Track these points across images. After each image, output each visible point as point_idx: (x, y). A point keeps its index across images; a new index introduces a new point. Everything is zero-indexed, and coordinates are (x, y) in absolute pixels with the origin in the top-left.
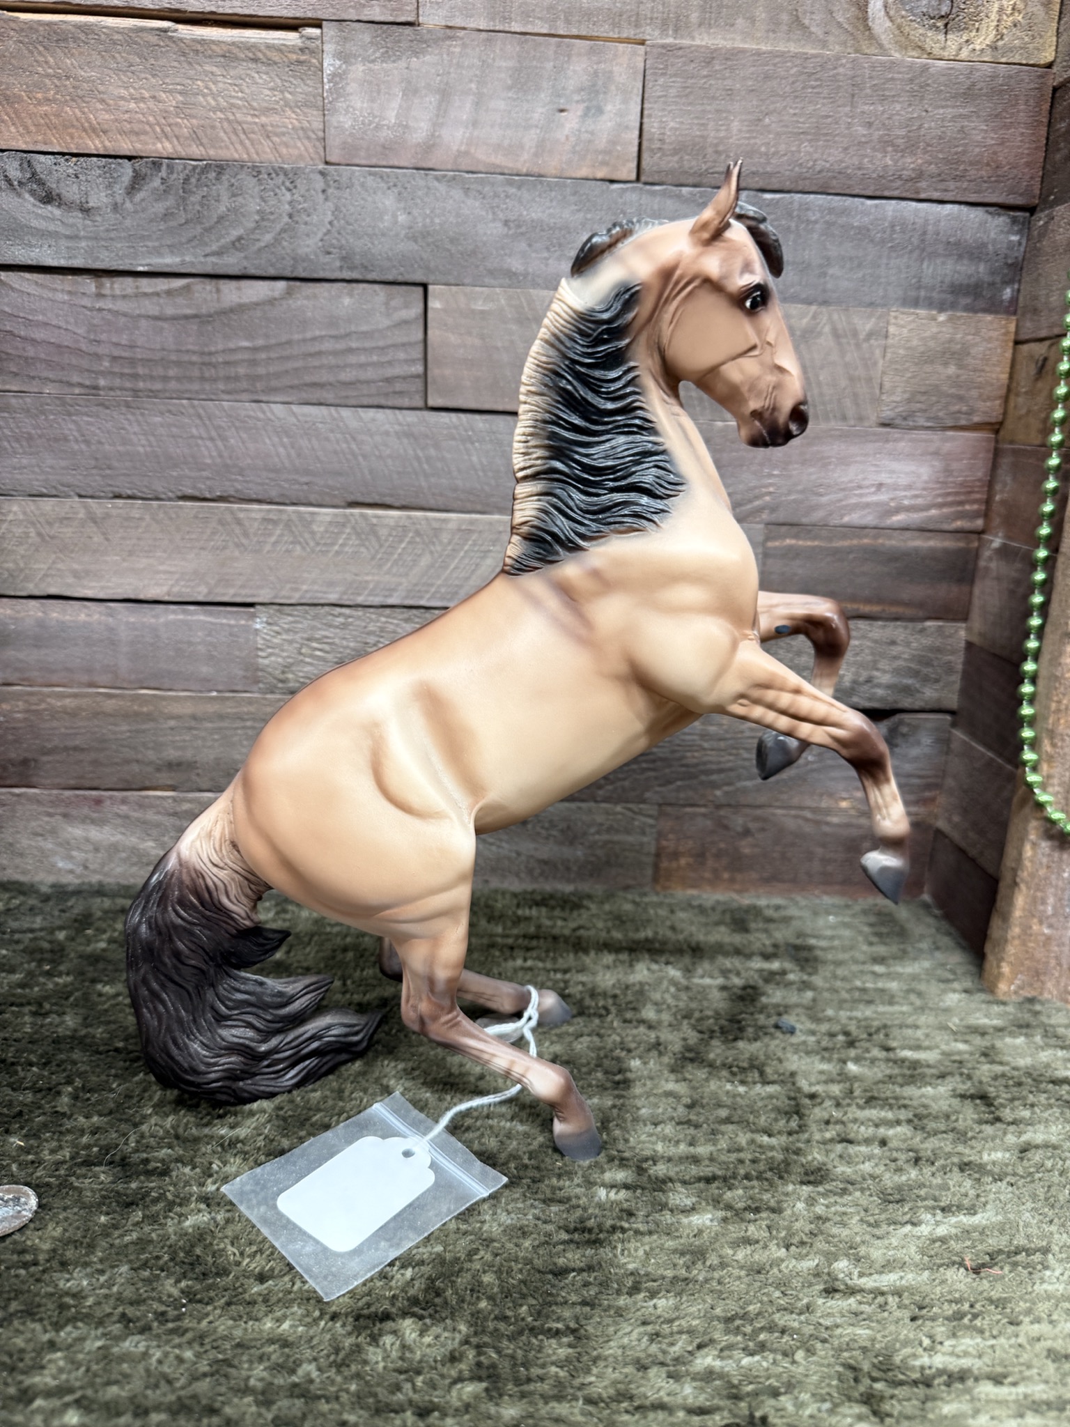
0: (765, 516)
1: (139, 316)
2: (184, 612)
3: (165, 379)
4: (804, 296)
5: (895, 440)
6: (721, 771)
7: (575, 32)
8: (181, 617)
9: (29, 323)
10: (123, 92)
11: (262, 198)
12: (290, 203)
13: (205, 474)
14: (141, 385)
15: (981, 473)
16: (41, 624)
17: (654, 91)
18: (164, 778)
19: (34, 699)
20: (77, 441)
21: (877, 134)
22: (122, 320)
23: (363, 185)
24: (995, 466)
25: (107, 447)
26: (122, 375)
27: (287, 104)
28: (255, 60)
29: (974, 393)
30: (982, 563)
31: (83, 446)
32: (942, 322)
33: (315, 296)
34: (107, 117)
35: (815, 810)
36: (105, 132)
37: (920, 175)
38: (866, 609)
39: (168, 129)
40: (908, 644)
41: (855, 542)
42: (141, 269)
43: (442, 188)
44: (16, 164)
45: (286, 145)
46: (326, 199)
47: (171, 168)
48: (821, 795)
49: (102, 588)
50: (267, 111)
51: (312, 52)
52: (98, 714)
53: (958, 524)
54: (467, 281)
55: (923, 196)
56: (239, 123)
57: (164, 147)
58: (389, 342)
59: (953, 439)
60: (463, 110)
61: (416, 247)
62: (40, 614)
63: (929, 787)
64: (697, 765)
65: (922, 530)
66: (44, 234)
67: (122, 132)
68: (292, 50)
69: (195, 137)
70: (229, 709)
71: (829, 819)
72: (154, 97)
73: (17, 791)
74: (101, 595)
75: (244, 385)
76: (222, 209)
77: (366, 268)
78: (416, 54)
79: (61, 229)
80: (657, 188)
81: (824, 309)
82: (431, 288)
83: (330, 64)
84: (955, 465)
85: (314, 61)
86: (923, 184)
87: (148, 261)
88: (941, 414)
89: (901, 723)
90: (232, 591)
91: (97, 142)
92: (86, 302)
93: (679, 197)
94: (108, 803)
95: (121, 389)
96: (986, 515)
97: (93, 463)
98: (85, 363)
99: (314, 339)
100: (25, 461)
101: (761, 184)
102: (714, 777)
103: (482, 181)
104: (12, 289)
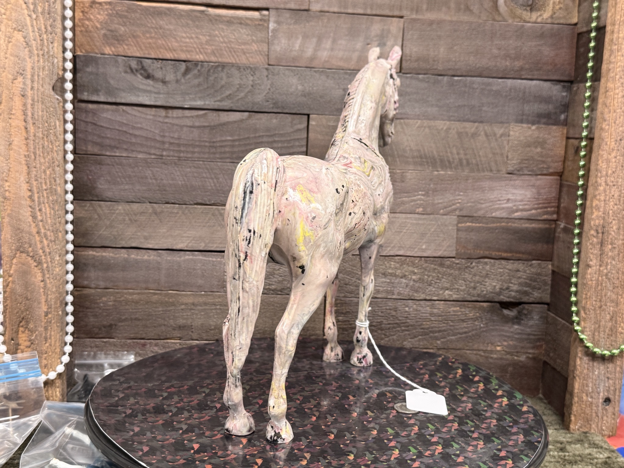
0: (457, 213)
1: (184, 126)
2: (193, 255)
3: (193, 153)
4: (472, 119)
5: (515, 180)
6: (440, 331)
7: (374, 13)
8: (191, 257)
9: (134, 128)
10: (184, 35)
11: (241, 79)
12: (253, 81)
13: (208, 193)
14: (182, 155)
15: (554, 194)
16: (126, 260)
17: (408, 36)
18: (177, 334)
19: (119, 296)
20: (151, 179)
21: (503, 53)
22: (175, 127)
23: (284, 74)
24: (560, 191)
25: (165, 182)
26: (173, 151)
27: (253, 41)
28: (241, 23)
29: (549, 160)
30: (557, 235)
31: (154, 181)
32: (534, 130)
33: (261, 119)
34: (176, 44)
35: (485, 351)
36: (175, 50)
37: (522, 69)
38: (504, 255)
39: (202, 50)
40: (525, 272)
41: (498, 224)
42: (186, 106)
43: (317, 75)
44: (135, 62)
45: (252, 57)
46: (268, 79)
47: (202, 66)
48: (488, 344)
49: (157, 244)
50: (244, 44)
51: (265, 21)
52: (148, 302)
53: (545, 217)
54: (327, 113)
55: (523, 77)
56: (233, 48)
57: (200, 57)
58: (292, 138)
59: (540, 179)
60: (328, 44)
61: (305, 99)
62: (126, 256)
63: (539, 340)
64: (429, 328)
65: (528, 219)
66: (145, 91)
67: (182, 51)
68: (256, 20)
69: (213, 53)
70: (210, 300)
71: (492, 356)
72: (197, 37)
73: (105, 340)
74: (156, 247)
75: (228, 155)
76: (223, 82)
77: (283, 108)
78: (308, 22)
79: (152, 89)
80: (408, 75)
81: (481, 124)
82: (311, 116)
83: (272, 26)
84: (542, 191)
85: (266, 25)
86: (523, 73)
87: (190, 103)
88: (535, 169)
89: (524, 308)
90: (215, 245)
91: (171, 55)
92: (161, 119)
93: (418, 79)
94: (148, 346)
95: (172, 156)
96: (558, 213)
97: (157, 188)
98: (158, 145)
99: (259, 136)
100: (126, 187)
101: (453, 73)
102: (436, 334)
103: (334, 73)
104: (128, 113)
